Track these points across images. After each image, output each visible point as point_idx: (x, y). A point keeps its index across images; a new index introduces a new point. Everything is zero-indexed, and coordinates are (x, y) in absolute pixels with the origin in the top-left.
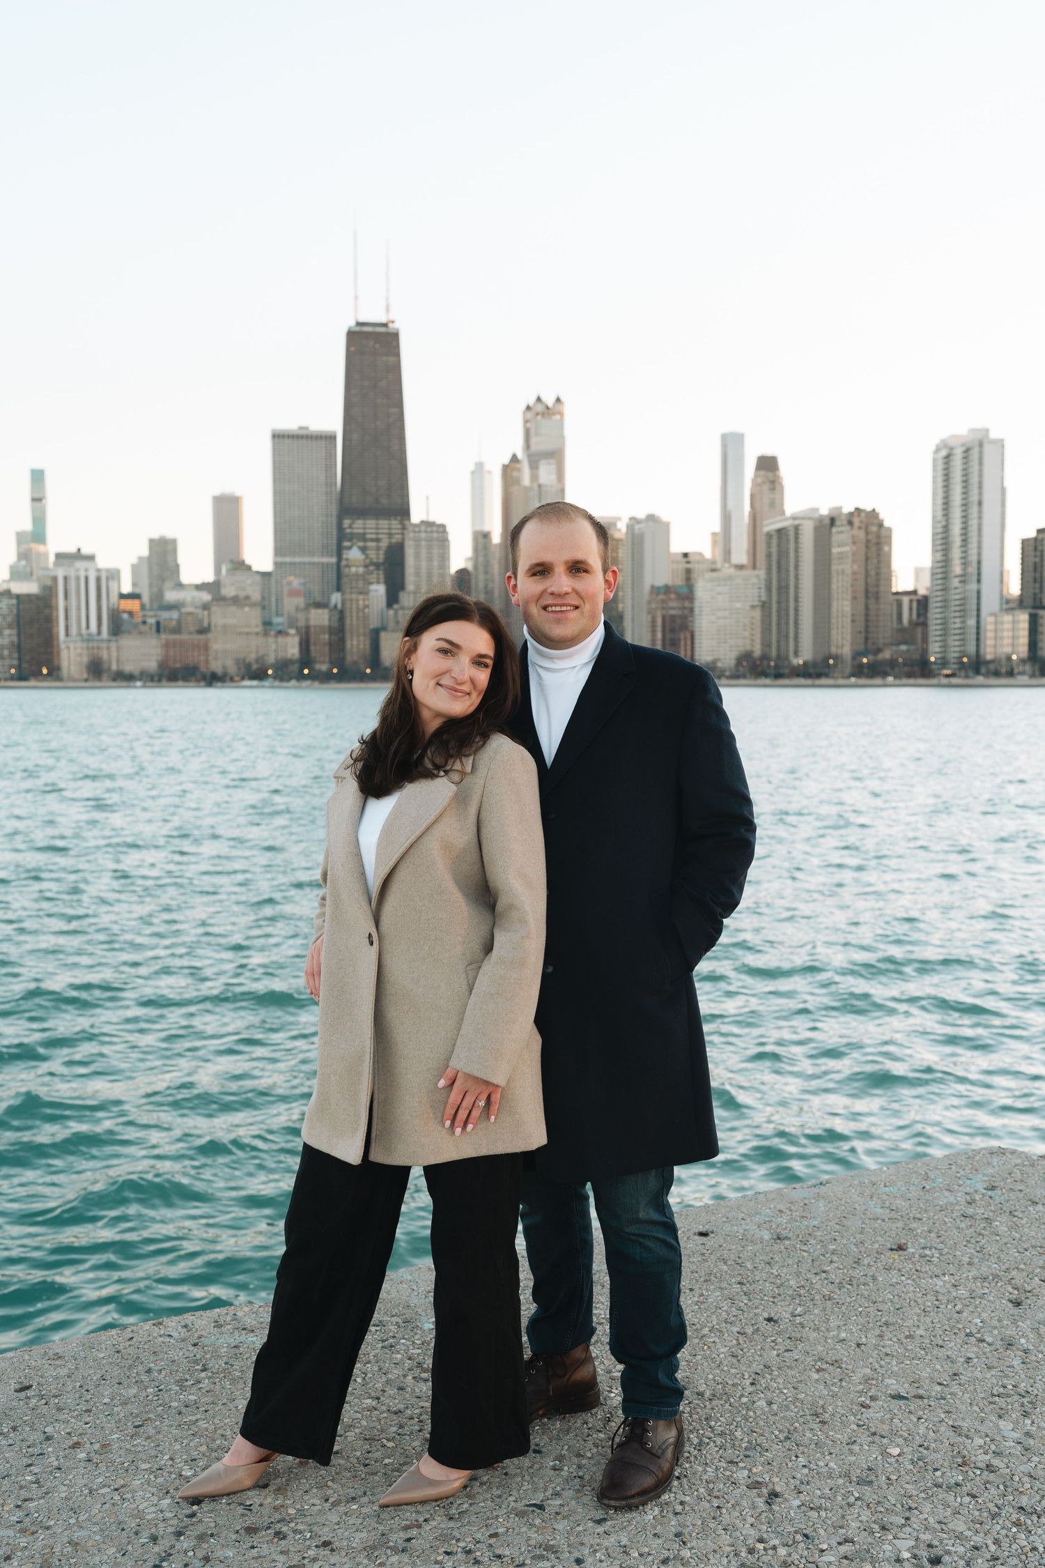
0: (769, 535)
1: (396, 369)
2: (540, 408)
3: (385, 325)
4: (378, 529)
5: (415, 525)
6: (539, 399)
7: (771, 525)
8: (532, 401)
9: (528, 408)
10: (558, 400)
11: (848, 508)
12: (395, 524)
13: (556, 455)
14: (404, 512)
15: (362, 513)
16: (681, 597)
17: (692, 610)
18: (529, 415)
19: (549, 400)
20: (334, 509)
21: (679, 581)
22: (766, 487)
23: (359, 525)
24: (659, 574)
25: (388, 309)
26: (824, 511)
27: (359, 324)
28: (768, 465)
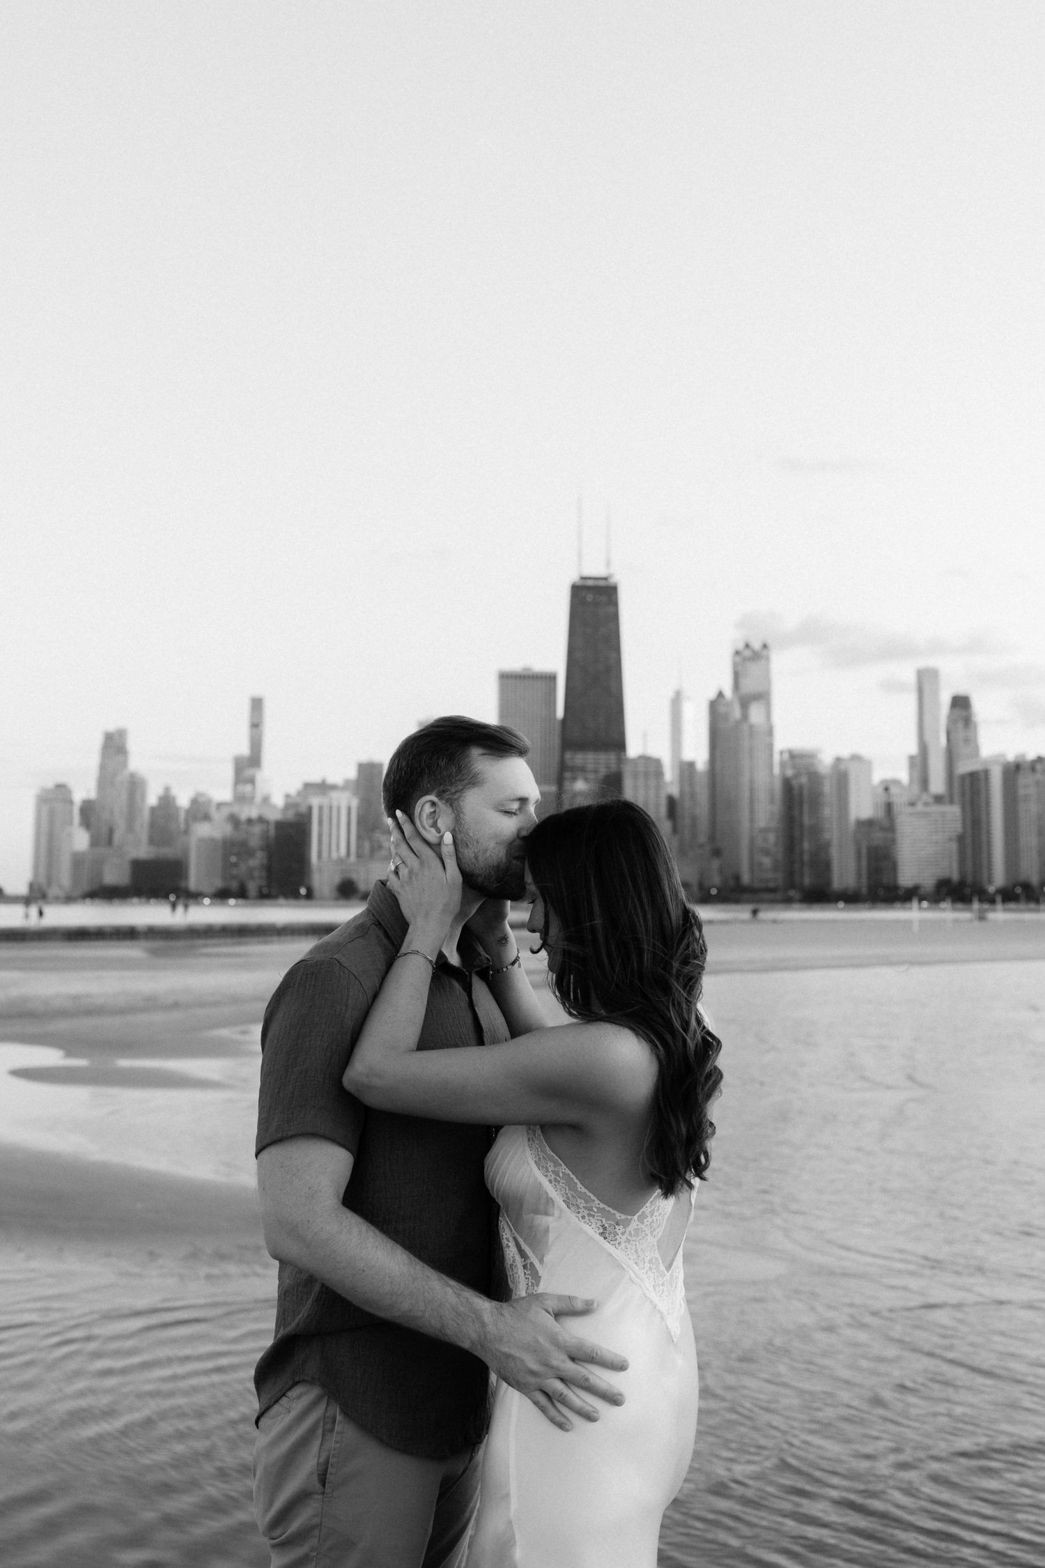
0: (963, 777)
1: (615, 618)
2: (747, 653)
3: (606, 579)
4: (597, 762)
5: (633, 760)
6: (747, 646)
7: (964, 768)
8: (741, 646)
9: (737, 653)
10: (765, 646)
11: (1031, 756)
12: (612, 757)
13: (763, 697)
14: (620, 745)
15: (582, 746)
16: (883, 829)
17: (893, 841)
18: (738, 659)
19: (757, 645)
20: (556, 741)
21: (881, 814)
22: (960, 725)
23: (579, 758)
24: (862, 807)
25: (608, 564)
26: (1011, 757)
27: (583, 578)
28: (961, 704)
